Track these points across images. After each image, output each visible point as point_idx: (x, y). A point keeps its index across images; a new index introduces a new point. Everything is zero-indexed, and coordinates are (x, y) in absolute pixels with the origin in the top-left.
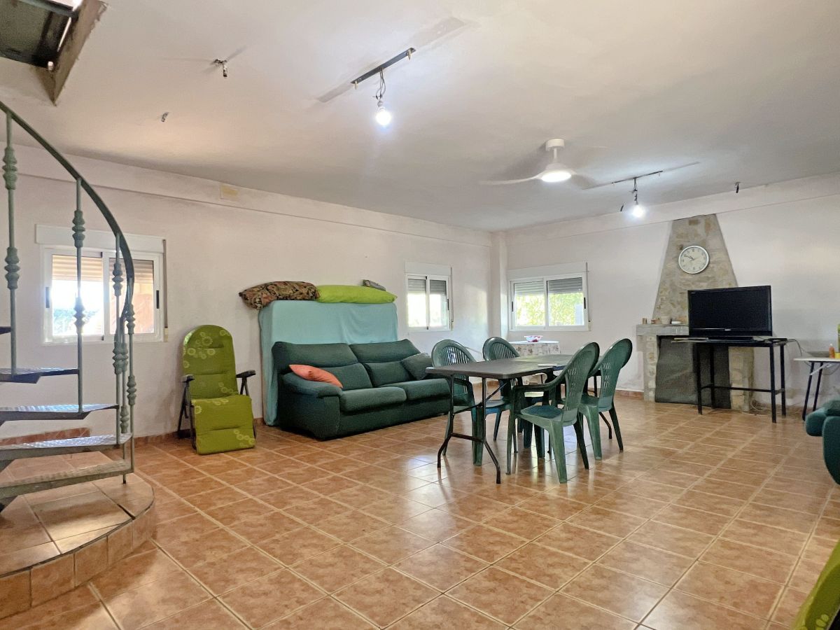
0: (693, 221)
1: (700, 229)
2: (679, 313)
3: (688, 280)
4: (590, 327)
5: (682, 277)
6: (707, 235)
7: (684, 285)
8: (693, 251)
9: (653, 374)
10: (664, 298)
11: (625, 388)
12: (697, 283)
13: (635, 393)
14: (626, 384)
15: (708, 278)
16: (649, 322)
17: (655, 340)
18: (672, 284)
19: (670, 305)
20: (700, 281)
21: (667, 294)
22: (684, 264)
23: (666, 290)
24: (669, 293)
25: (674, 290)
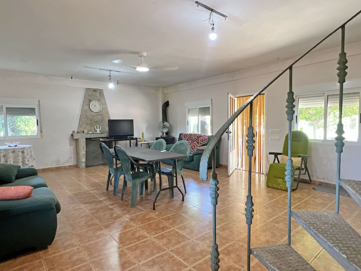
0: (95, 90)
1: (97, 94)
2: (90, 128)
3: (93, 115)
4: (41, 136)
5: (91, 113)
6: (100, 97)
7: (92, 117)
8: (96, 103)
9: (84, 155)
10: (83, 122)
11: (64, 165)
12: (97, 116)
13: (70, 166)
14: (64, 163)
15: (101, 115)
16: (76, 132)
17: (84, 140)
18: (87, 116)
19: (86, 125)
20: (98, 115)
21: (84, 120)
22: (92, 107)
23: (84, 118)
24: (85, 120)
25: (87, 119)
